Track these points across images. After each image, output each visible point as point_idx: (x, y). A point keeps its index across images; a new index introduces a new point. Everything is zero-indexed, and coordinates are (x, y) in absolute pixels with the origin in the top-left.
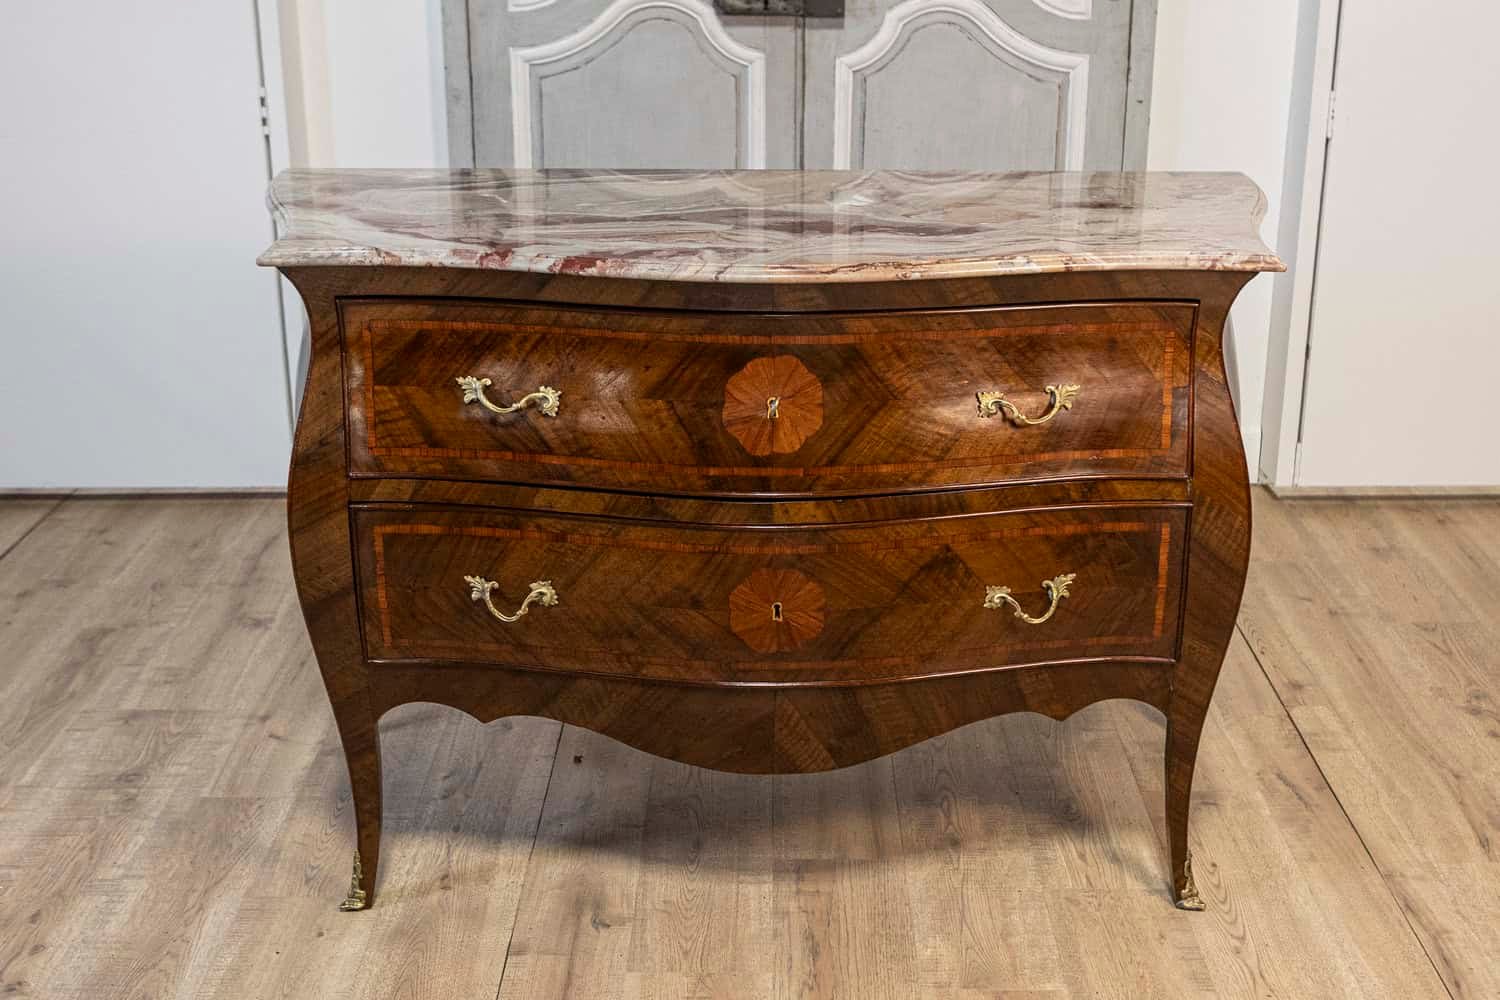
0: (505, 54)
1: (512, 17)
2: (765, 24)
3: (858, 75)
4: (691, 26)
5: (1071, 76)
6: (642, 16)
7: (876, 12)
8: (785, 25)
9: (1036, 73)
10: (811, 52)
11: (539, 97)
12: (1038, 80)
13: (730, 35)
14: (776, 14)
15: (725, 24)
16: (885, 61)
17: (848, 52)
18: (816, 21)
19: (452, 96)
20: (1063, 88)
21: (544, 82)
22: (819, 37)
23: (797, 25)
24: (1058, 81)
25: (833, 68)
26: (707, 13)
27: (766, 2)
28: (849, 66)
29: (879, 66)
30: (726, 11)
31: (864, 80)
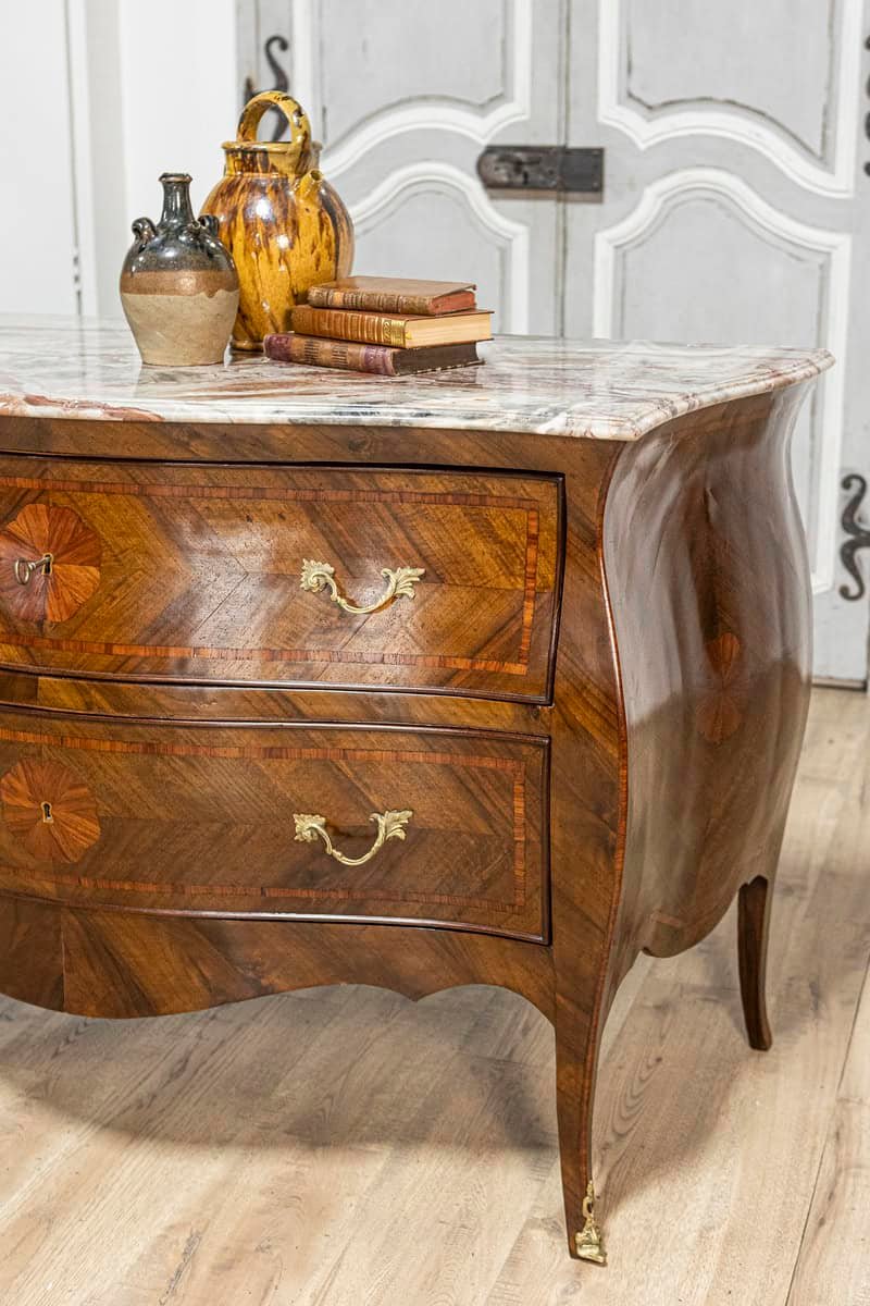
2: (528, 198)
3: (620, 252)
4: (461, 200)
5: (834, 257)
6: (415, 189)
7: (634, 186)
8: (548, 199)
9: (797, 252)
10: (572, 226)
12: (798, 259)
13: (497, 209)
14: (535, 187)
15: (492, 198)
16: (644, 237)
17: (607, 227)
18: (576, 195)
20: (824, 268)
22: (580, 212)
23: (559, 200)
24: (820, 260)
25: (593, 242)
26: (474, 187)
27: (526, 176)
28: (610, 241)
29: (640, 240)
30: (490, 185)
31: (624, 255)
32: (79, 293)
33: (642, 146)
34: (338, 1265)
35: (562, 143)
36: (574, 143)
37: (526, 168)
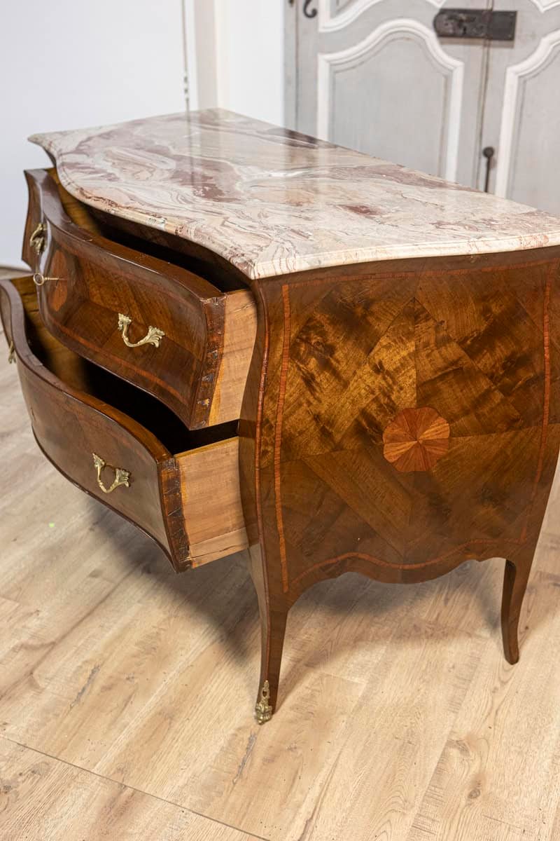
0: (316, 57)
1: (321, 35)
2: (465, 44)
3: (523, 79)
4: (421, 43)
6: (393, 36)
7: (535, 37)
8: (478, 44)
10: (492, 63)
11: (334, 84)
13: (445, 51)
14: (470, 37)
15: (442, 43)
16: (538, 71)
17: (517, 63)
18: (497, 43)
19: (287, 81)
21: (337, 75)
22: (499, 52)
23: (485, 45)
25: (505, 73)
26: (430, 35)
27: (465, 29)
28: (517, 73)
29: (535, 73)
30: (441, 35)
31: (525, 82)
32: (187, 100)
33: (542, 10)
34: (335, 766)
35: (490, 7)
36: (497, 8)
37: (465, 24)
